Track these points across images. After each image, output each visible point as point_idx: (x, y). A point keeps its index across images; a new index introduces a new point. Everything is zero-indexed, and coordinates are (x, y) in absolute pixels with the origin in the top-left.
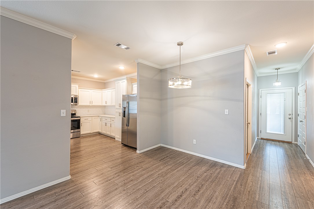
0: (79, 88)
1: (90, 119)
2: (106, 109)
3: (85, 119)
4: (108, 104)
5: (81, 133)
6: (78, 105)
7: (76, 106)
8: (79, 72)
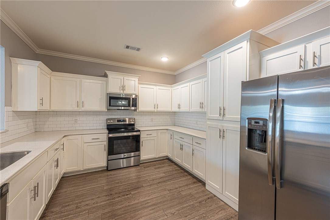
0: (139, 83)
1: (154, 134)
2: (176, 118)
3: (147, 135)
4: (182, 109)
5: (142, 159)
6: (137, 111)
7: (135, 112)
8: (138, 49)
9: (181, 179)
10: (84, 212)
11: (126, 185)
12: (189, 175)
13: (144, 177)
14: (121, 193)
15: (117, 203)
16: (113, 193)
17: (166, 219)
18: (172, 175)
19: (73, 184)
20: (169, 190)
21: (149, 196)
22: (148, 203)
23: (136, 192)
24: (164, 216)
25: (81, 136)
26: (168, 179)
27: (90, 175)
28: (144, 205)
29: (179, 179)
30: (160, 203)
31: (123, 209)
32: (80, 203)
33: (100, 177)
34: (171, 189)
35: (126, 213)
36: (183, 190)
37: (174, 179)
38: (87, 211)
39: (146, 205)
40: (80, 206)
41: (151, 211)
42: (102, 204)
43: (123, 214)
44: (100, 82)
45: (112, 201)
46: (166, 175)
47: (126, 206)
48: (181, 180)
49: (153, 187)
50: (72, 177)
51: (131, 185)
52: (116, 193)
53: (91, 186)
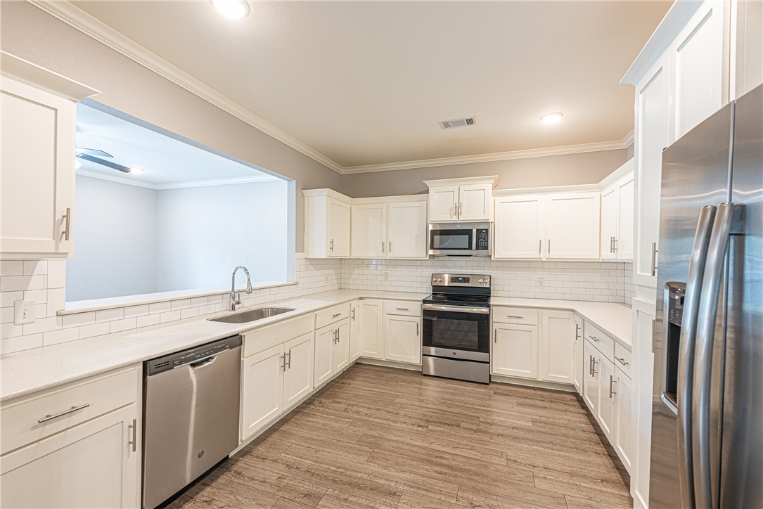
0: (495, 194)
2: (627, 280)
3: (510, 317)
5: (495, 371)
6: (493, 259)
7: (488, 262)
8: (470, 121)
9: (571, 455)
10: (348, 420)
11: (431, 410)
12: (610, 456)
13: (477, 411)
14: (412, 419)
15: (395, 430)
16: (402, 413)
17: (451, 504)
18: (551, 434)
19: (365, 377)
20: (508, 460)
21: (454, 448)
22: (442, 458)
23: (439, 428)
24: (452, 497)
25: (382, 300)
26: (530, 438)
27: (392, 373)
28: (432, 456)
29: (562, 451)
30: (465, 471)
31: (395, 444)
32: (353, 406)
33: (404, 381)
34: (519, 461)
35: (393, 452)
36: (548, 477)
37: (547, 446)
38: (352, 421)
39: (435, 459)
40: (350, 409)
41: (434, 474)
42: (375, 420)
43: (390, 451)
44: (417, 204)
45: (391, 423)
46: (534, 428)
47: (402, 442)
48: (567, 454)
49: (478, 437)
50: (370, 368)
51: (440, 414)
52: (405, 415)
53: (382, 389)
